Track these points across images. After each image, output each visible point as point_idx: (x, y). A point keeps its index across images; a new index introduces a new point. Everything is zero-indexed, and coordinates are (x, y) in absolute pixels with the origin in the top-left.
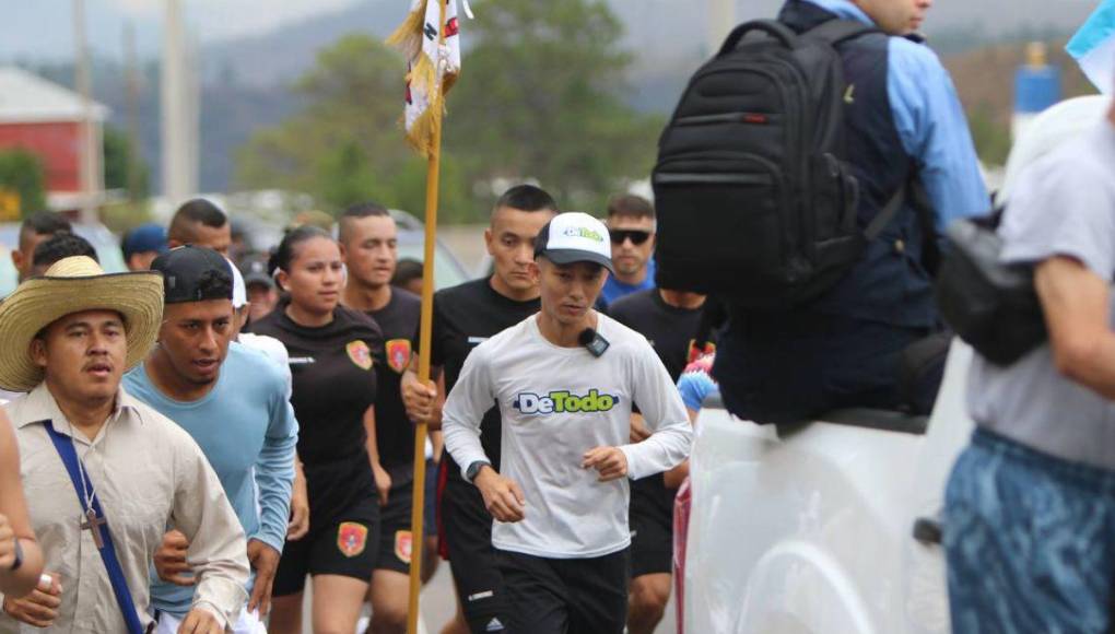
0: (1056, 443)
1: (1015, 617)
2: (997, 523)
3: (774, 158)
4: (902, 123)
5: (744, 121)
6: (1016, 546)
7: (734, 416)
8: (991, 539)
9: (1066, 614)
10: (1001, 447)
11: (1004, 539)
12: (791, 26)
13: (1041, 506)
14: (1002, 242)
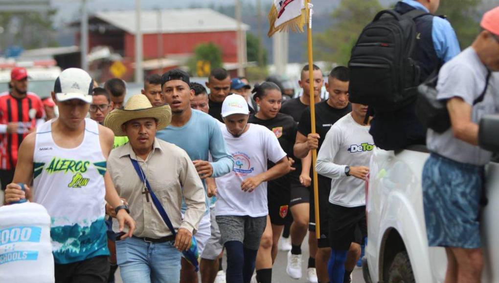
0: (458, 158)
1: (446, 215)
2: (439, 184)
3: (391, 59)
4: (437, 46)
5: (380, 46)
6: (446, 191)
7: (378, 148)
8: (438, 190)
9: (463, 214)
10: (441, 158)
11: (442, 189)
12: (398, 12)
13: (454, 177)
14: (437, 92)
